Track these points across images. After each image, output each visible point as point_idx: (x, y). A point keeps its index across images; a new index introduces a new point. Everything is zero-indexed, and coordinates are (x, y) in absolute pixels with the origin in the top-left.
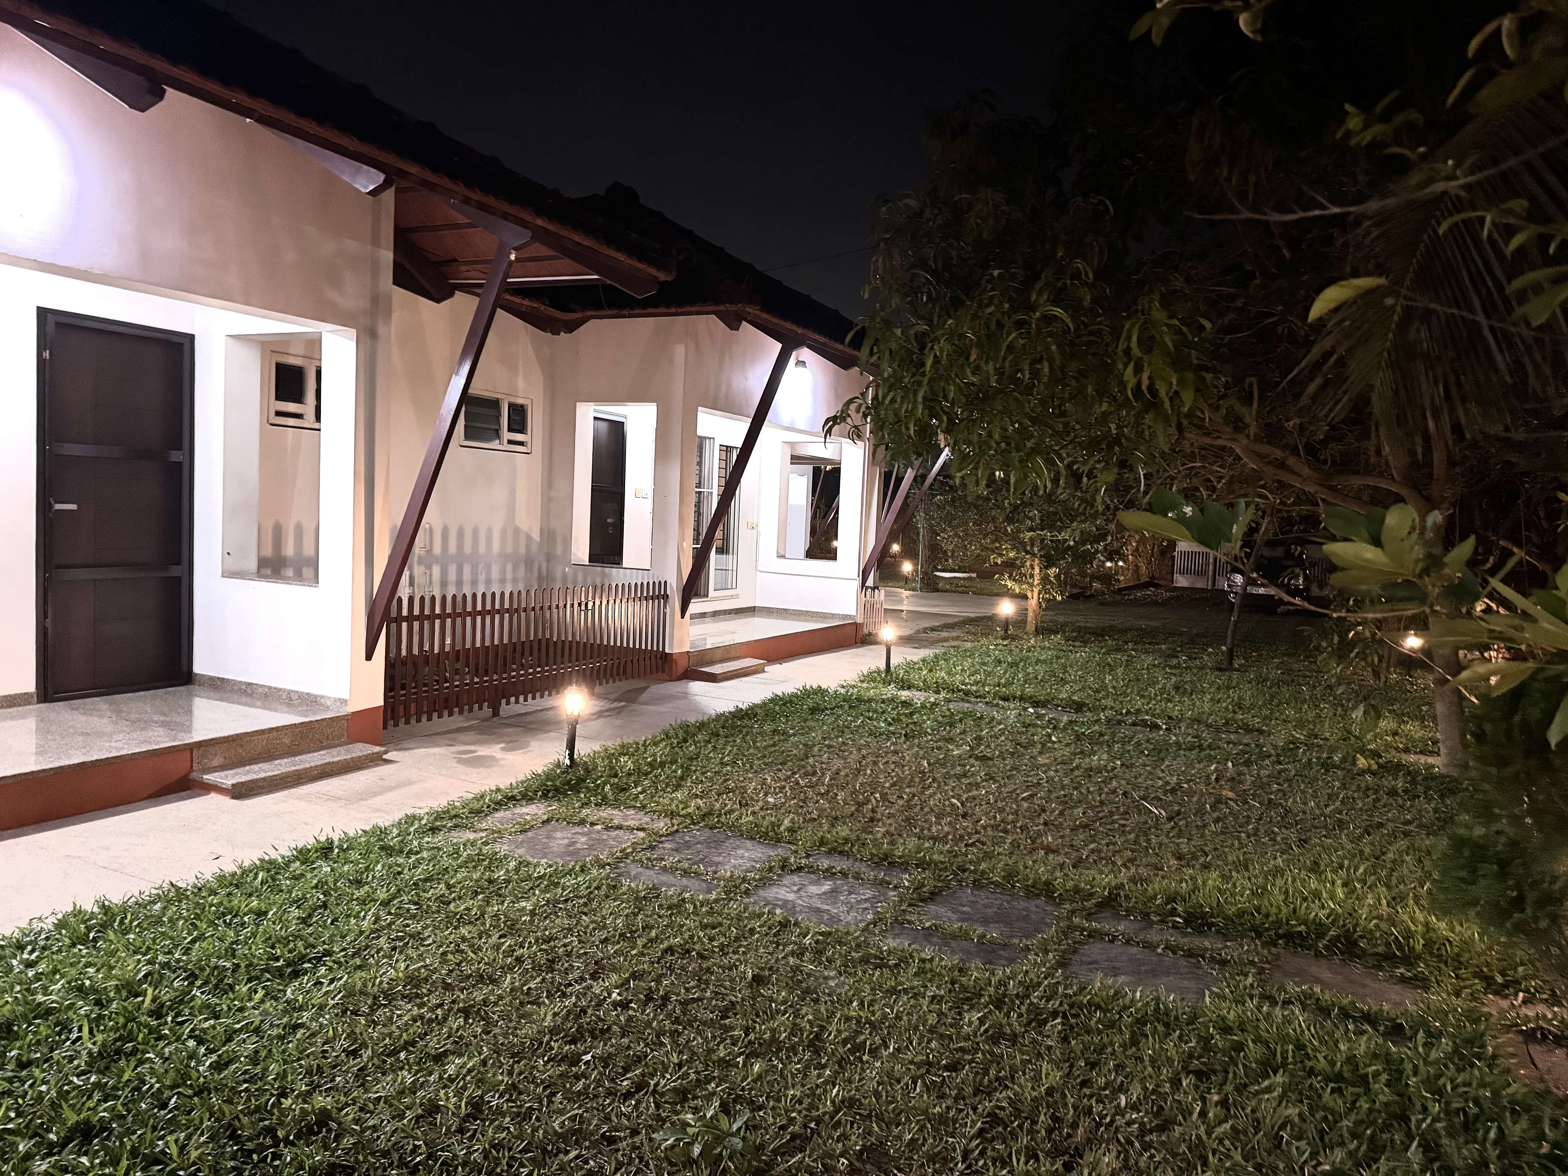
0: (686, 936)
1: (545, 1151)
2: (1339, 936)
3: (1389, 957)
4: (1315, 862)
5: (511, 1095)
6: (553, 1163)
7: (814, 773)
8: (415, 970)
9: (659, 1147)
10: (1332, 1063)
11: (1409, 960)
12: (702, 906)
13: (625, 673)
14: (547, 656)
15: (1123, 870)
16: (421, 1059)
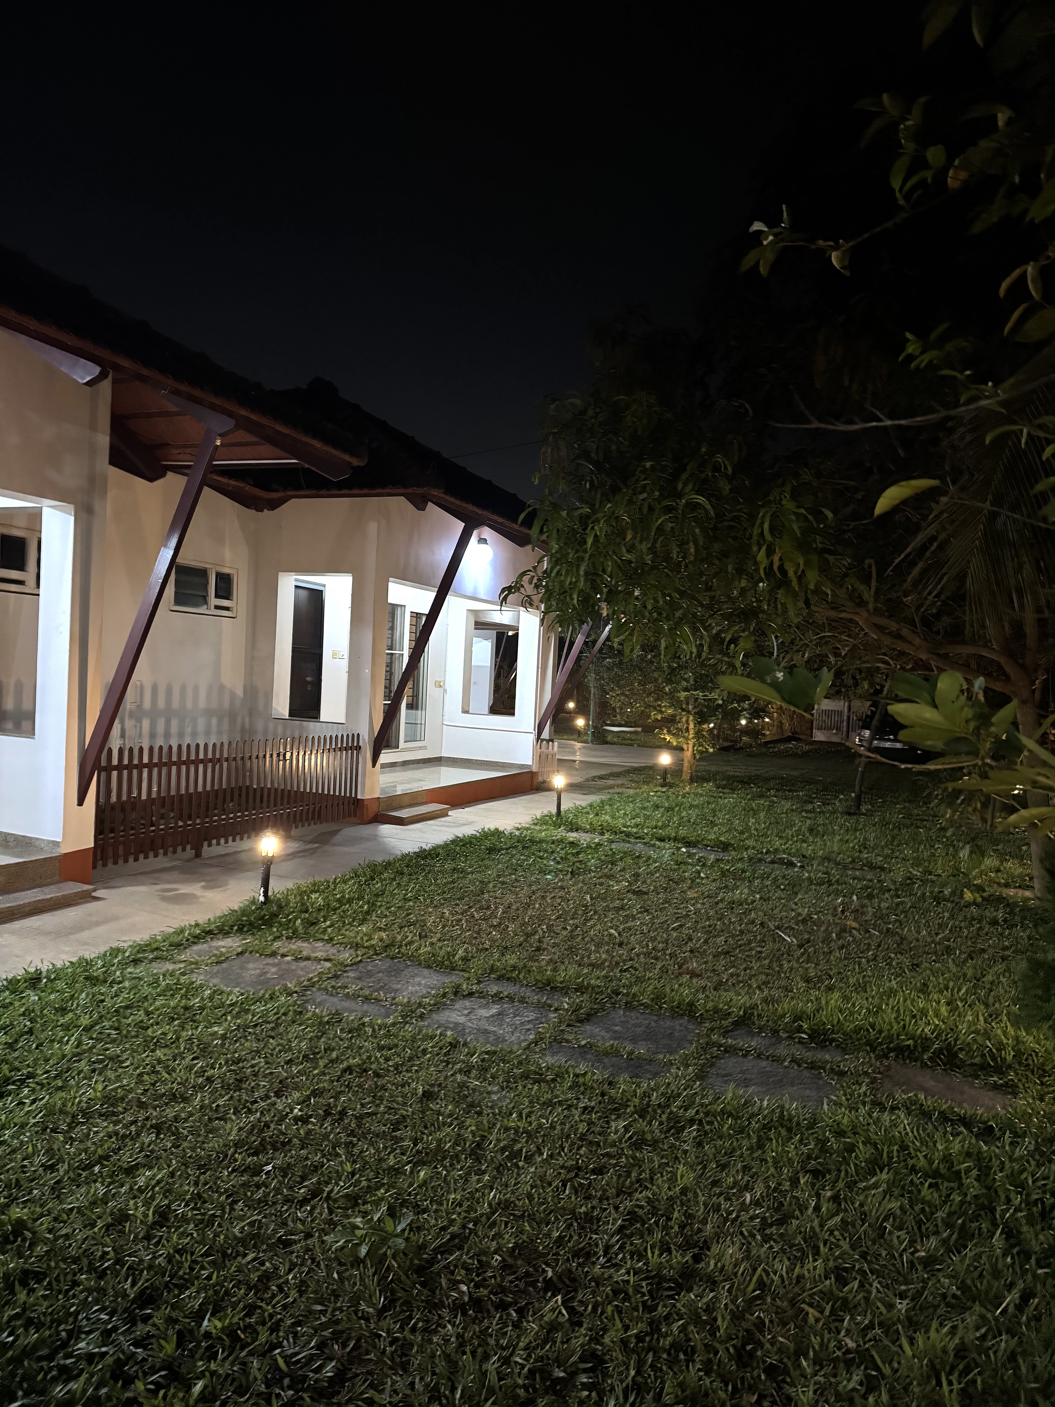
0: (364, 1057)
1: (225, 1255)
2: (941, 1049)
3: (984, 1067)
4: (924, 984)
5: (196, 1204)
6: (232, 1265)
7: (488, 908)
8: (112, 1090)
9: (330, 1249)
10: (931, 1162)
11: (1000, 1070)
12: (380, 1030)
13: (319, 817)
14: (247, 801)
15: (758, 992)
16: (114, 1172)
